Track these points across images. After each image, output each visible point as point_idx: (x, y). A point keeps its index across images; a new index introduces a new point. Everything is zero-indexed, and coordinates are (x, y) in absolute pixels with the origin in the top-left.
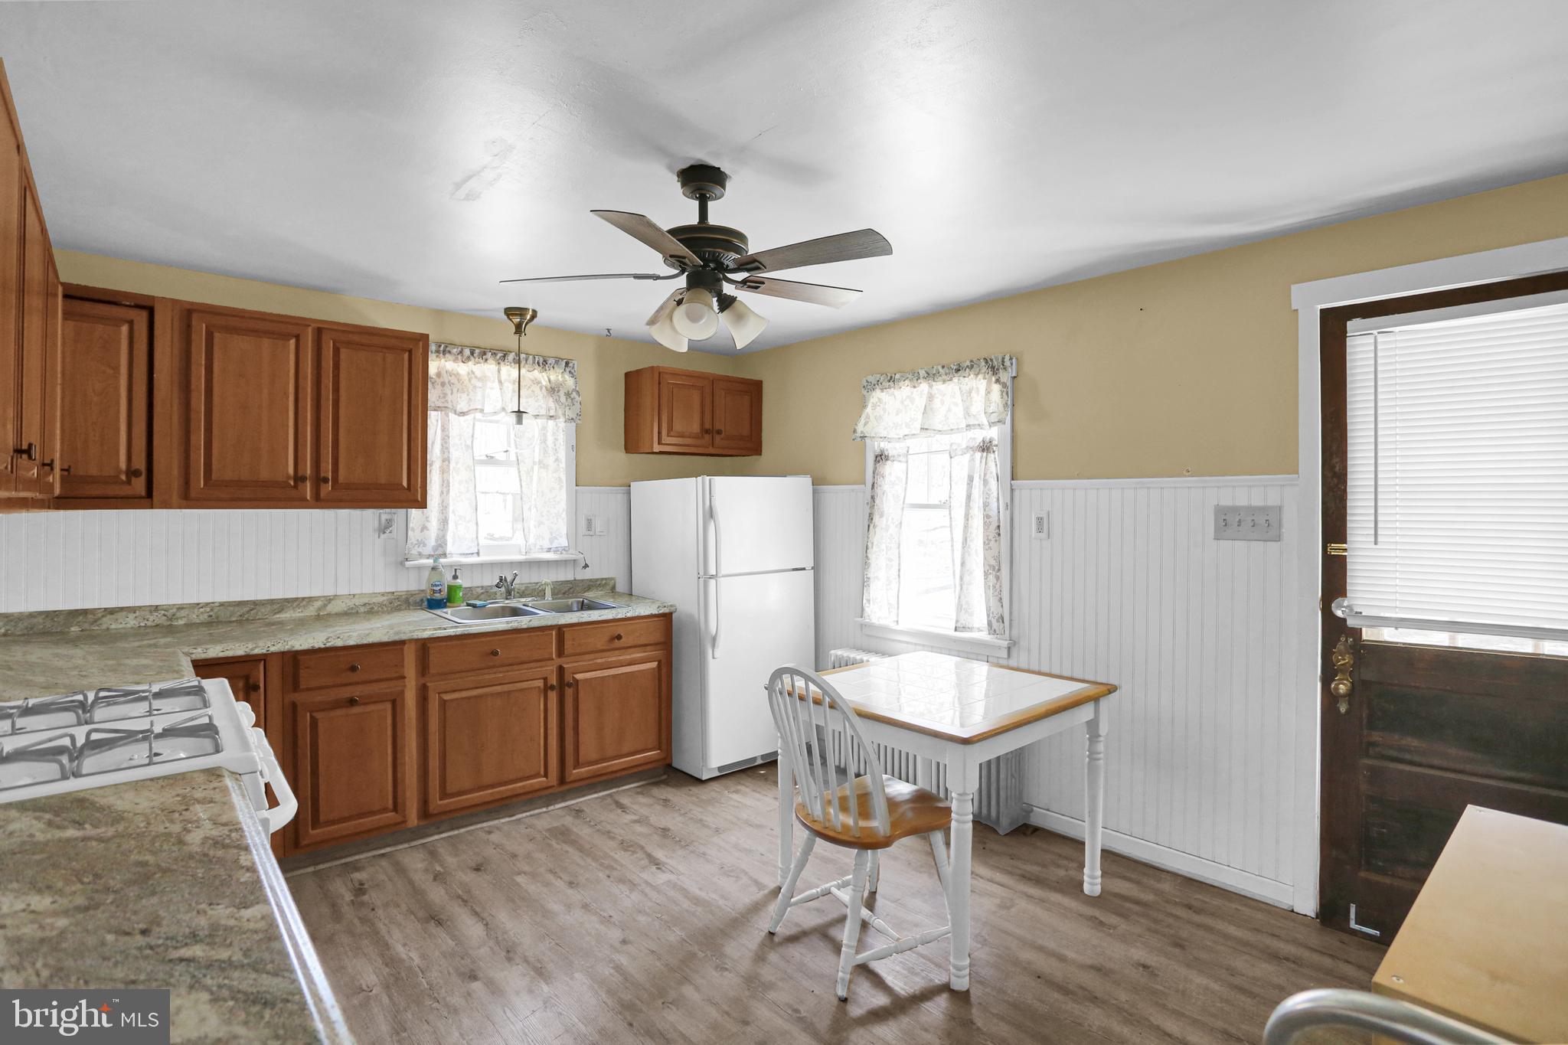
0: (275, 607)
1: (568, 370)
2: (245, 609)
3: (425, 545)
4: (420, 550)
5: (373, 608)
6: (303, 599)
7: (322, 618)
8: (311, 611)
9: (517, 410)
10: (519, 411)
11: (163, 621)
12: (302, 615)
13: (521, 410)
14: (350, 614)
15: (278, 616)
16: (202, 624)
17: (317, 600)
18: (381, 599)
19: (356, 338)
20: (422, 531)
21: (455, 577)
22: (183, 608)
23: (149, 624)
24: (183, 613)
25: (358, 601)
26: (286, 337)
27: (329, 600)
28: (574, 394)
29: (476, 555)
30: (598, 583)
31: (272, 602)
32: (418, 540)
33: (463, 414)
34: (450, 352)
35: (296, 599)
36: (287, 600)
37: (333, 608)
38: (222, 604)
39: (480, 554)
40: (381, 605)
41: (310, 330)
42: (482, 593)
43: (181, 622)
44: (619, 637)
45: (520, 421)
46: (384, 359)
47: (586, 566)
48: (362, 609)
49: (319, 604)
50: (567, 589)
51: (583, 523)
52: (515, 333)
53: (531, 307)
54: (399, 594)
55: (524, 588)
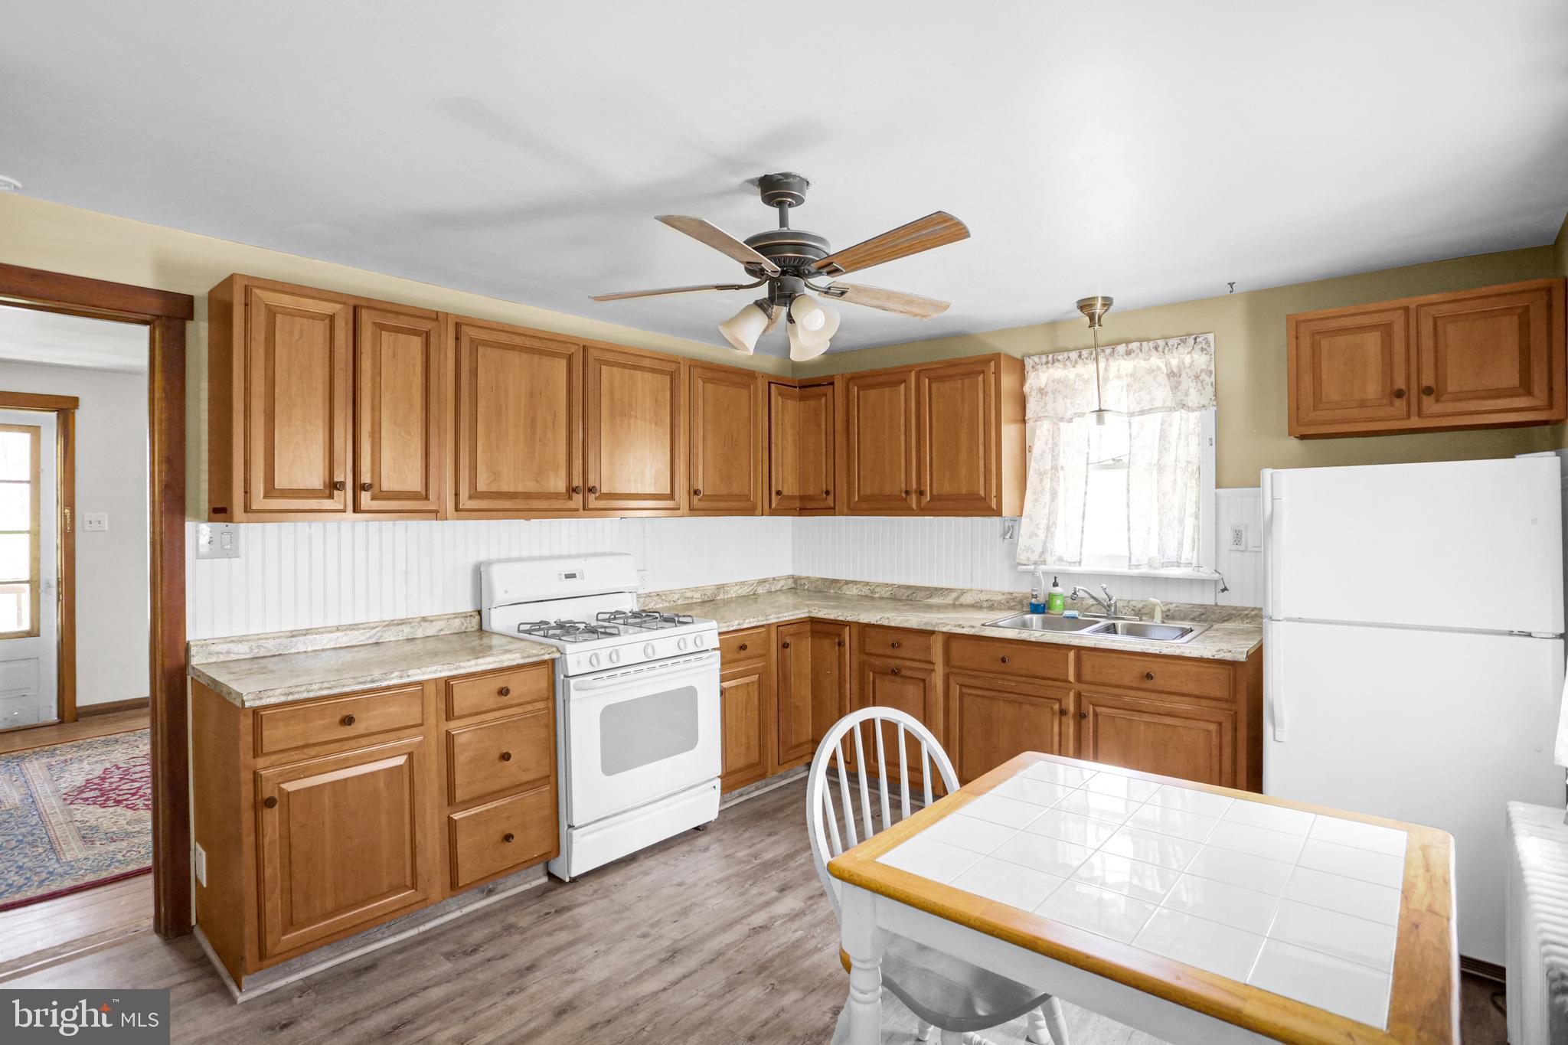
0: (927, 593)
1: (1198, 348)
2: (910, 592)
3: (1033, 552)
4: (1029, 555)
5: (993, 605)
6: (947, 589)
7: (955, 606)
8: (949, 600)
9: (1098, 409)
10: (1100, 410)
11: (868, 593)
12: (943, 602)
13: (1103, 408)
14: (977, 606)
15: (928, 600)
16: (887, 598)
17: (954, 592)
18: (1000, 597)
19: (943, 372)
20: (1030, 537)
21: (1055, 585)
22: (878, 586)
23: (863, 593)
24: (877, 590)
25: (983, 597)
26: (898, 383)
27: (963, 592)
28: (1203, 376)
29: (1077, 564)
30: (1246, 612)
31: (926, 589)
32: (1025, 546)
33: (1070, 420)
34: (1058, 361)
35: (941, 589)
36: (936, 589)
37: (967, 599)
38: (899, 587)
39: (1082, 564)
40: (1000, 603)
41: (913, 373)
42: (1093, 605)
43: (877, 596)
44: (1149, 676)
45: (1100, 421)
46: (963, 385)
47: (1225, 589)
48: (985, 604)
49: (954, 595)
50: (1197, 614)
51: (1227, 536)
52: (1090, 327)
53: (1100, 294)
54: (1016, 595)
55: (1140, 606)
